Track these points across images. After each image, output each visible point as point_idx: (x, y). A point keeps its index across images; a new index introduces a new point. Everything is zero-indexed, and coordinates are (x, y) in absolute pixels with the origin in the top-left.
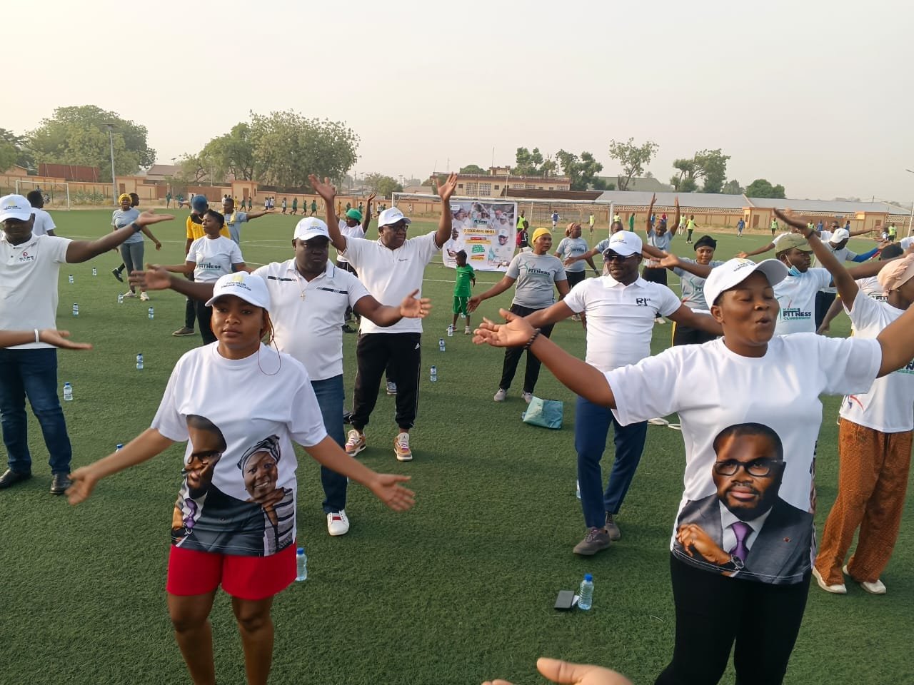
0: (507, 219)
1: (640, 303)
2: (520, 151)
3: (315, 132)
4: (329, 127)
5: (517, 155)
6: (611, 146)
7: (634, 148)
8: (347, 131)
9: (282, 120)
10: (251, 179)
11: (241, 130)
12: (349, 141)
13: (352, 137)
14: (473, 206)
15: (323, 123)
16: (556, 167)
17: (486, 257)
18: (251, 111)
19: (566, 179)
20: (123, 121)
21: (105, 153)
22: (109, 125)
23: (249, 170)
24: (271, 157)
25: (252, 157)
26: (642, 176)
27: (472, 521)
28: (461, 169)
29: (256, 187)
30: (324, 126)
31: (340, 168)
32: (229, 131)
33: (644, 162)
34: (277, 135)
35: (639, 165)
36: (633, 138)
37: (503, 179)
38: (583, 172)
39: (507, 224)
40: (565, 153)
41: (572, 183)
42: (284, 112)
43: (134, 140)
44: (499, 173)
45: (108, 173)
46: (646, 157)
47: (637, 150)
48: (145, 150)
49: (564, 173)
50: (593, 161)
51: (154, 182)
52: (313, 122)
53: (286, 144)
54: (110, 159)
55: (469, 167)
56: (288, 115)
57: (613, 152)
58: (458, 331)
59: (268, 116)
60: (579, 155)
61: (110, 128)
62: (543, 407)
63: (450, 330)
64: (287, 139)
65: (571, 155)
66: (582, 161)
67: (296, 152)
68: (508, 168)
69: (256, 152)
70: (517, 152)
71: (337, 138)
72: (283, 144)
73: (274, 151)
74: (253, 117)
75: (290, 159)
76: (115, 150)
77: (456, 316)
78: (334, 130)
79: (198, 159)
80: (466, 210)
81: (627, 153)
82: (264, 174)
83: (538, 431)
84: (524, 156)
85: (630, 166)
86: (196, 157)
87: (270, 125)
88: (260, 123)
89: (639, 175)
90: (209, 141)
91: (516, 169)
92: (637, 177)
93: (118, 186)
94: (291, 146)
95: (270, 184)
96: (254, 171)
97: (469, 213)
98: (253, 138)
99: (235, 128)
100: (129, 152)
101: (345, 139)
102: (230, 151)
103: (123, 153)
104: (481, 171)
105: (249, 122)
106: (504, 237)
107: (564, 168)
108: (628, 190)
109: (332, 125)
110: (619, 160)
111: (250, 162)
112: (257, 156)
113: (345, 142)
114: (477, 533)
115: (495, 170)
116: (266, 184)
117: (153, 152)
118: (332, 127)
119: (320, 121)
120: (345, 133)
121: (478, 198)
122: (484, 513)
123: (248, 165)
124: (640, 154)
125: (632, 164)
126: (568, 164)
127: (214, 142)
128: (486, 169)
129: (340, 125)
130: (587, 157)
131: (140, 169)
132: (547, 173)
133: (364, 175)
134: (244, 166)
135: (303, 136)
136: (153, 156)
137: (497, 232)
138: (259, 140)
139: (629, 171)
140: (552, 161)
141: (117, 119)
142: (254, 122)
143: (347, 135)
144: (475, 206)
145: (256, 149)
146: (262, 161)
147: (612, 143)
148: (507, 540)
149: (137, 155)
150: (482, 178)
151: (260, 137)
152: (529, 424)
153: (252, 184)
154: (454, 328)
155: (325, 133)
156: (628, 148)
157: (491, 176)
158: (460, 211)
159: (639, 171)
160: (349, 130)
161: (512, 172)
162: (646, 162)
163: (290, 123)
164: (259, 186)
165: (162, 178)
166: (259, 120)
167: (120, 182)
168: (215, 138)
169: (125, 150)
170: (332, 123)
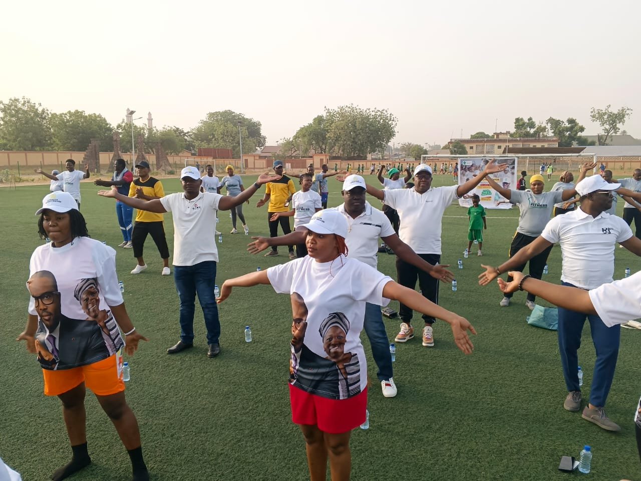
0: (510, 169)
1: (605, 232)
2: (517, 120)
3: (367, 118)
4: (377, 114)
5: (515, 123)
6: (592, 112)
7: (611, 113)
8: (389, 115)
9: (346, 111)
10: (325, 152)
11: (319, 120)
12: (390, 122)
13: (392, 119)
14: (482, 161)
15: (372, 111)
16: (547, 130)
17: (493, 199)
18: (325, 107)
19: (555, 139)
20: (247, 119)
21: (236, 140)
22: (239, 122)
23: (324, 147)
24: (338, 137)
25: (326, 138)
26: (618, 134)
27: (489, 397)
28: (472, 136)
29: (328, 158)
30: (373, 113)
31: (384, 141)
32: (311, 122)
33: (619, 123)
34: (342, 122)
35: (616, 125)
36: (610, 106)
37: (504, 141)
38: (568, 133)
39: (509, 174)
40: (554, 120)
41: (560, 141)
42: (347, 106)
43: (253, 130)
44: (501, 137)
45: (238, 152)
46: (621, 119)
47: (614, 114)
48: (259, 137)
49: (553, 135)
50: (576, 124)
51: (265, 157)
52: (366, 111)
53: (348, 127)
54: (239, 144)
55: (477, 134)
56: (349, 108)
57: (593, 116)
58: (472, 254)
59: (337, 109)
60: (565, 120)
61: (239, 124)
62: (544, 313)
63: (466, 253)
64: (349, 124)
65: (559, 120)
66: (567, 125)
67: (355, 132)
68: (508, 133)
69: (328, 135)
70: (515, 121)
71: (382, 120)
72: (346, 128)
73: (340, 133)
74: (327, 111)
75: (351, 137)
76: (242, 138)
77: (471, 243)
78: (380, 115)
79: (292, 141)
80: (477, 164)
81: (606, 117)
82: (333, 149)
83: (540, 331)
84: (521, 123)
85: (607, 127)
86: (291, 140)
87: (338, 116)
88: (331, 115)
89: (616, 133)
90: (299, 129)
91: (514, 133)
92: (614, 134)
93: (244, 161)
94: (352, 128)
95: (337, 155)
96: (327, 147)
97: (479, 167)
98: (327, 125)
99: (315, 119)
100: (251, 139)
101: (387, 121)
102: (312, 135)
103: (247, 139)
104: (488, 136)
105: (324, 114)
106: (506, 183)
107: (553, 131)
108: (607, 145)
109: (379, 112)
110: (598, 123)
111: (325, 141)
112: (329, 137)
113: (388, 123)
114: (494, 406)
115: (498, 135)
116: (334, 155)
117: (264, 138)
118: (379, 113)
119: (371, 110)
120: (388, 117)
121: (487, 155)
122: (498, 392)
123: (323, 143)
124: (616, 117)
125: (610, 124)
126: (556, 127)
127: (302, 129)
128: (491, 135)
129: (384, 112)
130: (571, 121)
131: (257, 150)
132: (539, 135)
133: (400, 144)
134: (321, 144)
135: (359, 121)
136: (265, 141)
137: (502, 180)
138: (330, 126)
139: (607, 130)
140: (543, 126)
141: (243, 118)
142: (328, 114)
143: (389, 118)
144: (484, 161)
145: (328, 132)
146: (332, 140)
147: (592, 110)
148: (517, 413)
149: (255, 141)
150: (488, 141)
151: (331, 124)
152: (532, 325)
153: (326, 156)
154: (469, 252)
155: (374, 118)
156: (606, 113)
157: (496, 139)
158: (472, 166)
159: (615, 130)
160: (391, 114)
161: (512, 135)
162: (621, 123)
163: (350, 113)
164: (330, 156)
165: (270, 155)
166: (330, 113)
167: (245, 158)
168: (303, 127)
169: (248, 138)
170: (379, 111)
